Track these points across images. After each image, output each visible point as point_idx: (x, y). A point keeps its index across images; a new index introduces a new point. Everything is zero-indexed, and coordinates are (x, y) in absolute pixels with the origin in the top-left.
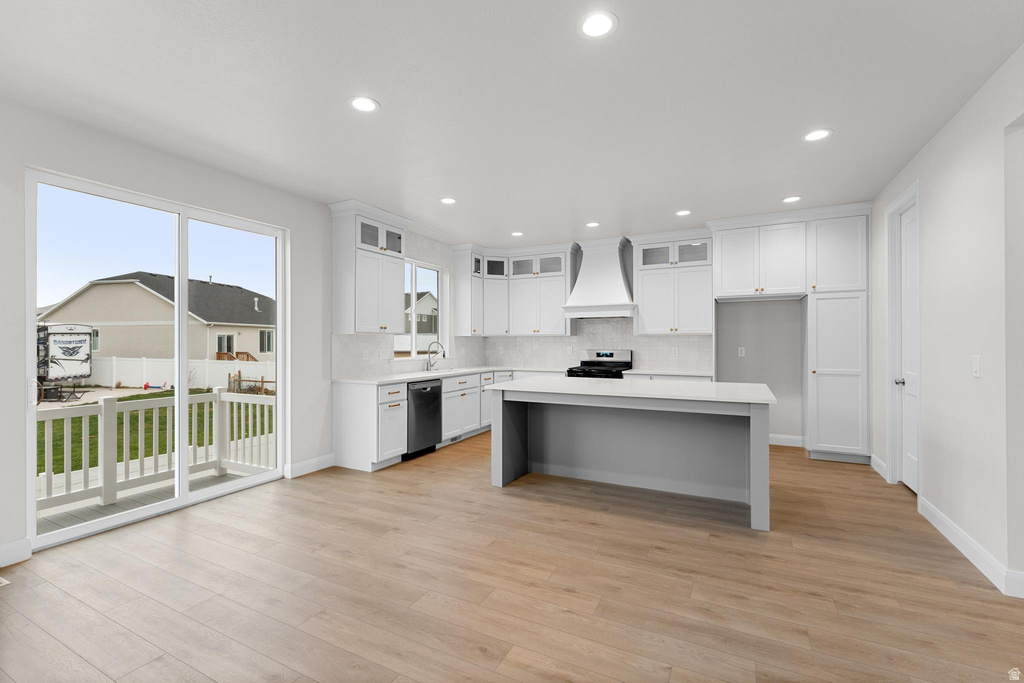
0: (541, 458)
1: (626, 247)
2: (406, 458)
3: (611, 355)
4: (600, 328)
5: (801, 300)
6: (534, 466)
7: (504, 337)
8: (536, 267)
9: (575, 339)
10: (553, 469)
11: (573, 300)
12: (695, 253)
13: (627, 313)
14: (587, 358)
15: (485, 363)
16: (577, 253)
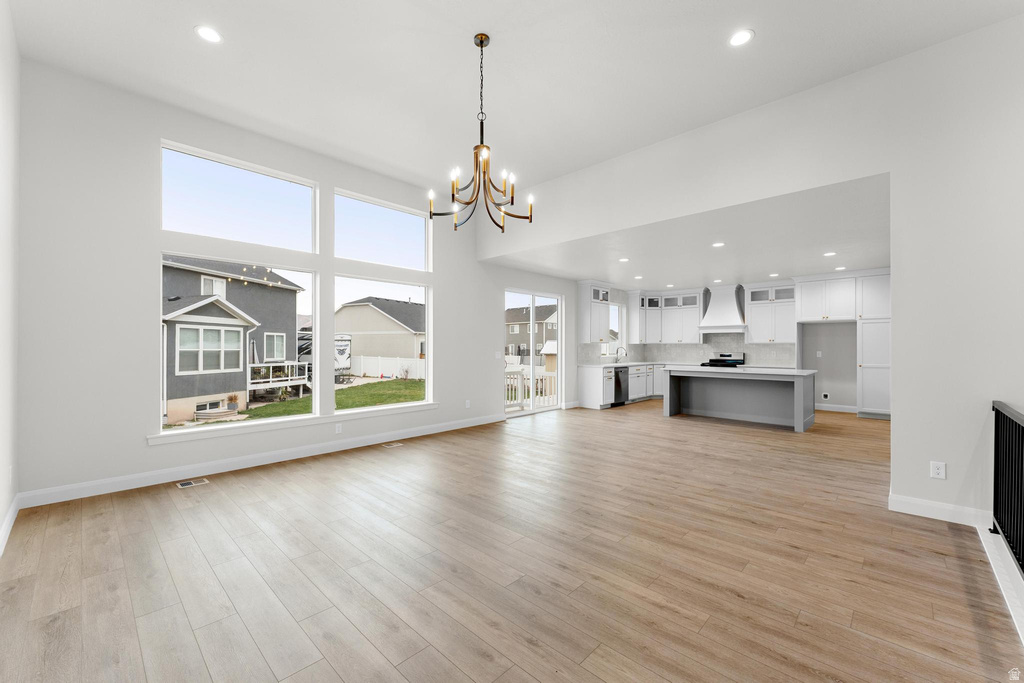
0: (688, 406)
1: (740, 291)
2: (613, 406)
3: (730, 356)
4: (722, 339)
5: (853, 324)
6: (685, 411)
7: (658, 345)
8: (680, 302)
9: (706, 346)
10: (694, 412)
11: (704, 323)
12: (785, 294)
13: (740, 331)
14: (714, 358)
15: (644, 360)
16: (707, 293)
